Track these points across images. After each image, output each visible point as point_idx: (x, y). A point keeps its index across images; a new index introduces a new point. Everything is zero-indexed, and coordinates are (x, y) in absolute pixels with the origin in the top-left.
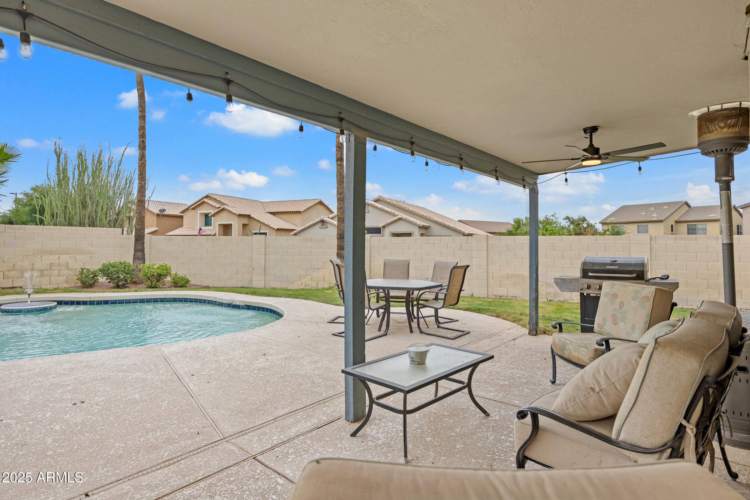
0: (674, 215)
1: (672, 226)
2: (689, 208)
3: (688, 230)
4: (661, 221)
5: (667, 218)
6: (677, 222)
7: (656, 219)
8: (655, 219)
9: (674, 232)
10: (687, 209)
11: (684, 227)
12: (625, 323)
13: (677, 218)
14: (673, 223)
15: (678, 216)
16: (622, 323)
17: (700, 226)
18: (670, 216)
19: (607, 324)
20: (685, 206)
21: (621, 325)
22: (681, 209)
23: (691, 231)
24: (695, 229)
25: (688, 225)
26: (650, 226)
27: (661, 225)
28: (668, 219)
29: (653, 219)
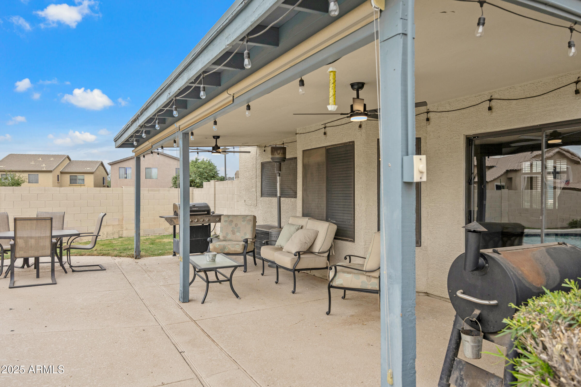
0: (60, 167)
1: (58, 176)
2: (69, 161)
3: (70, 180)
4: (50, 172)
5: (55, 168)
6: (62, 173)
7: (46, 170)
8: (44, 169)
9: (59, 182)
10: (69, 162)
11: (67, 178)
12: (240, 233)
13: (61, 170)
14: (59, 174)
15: (62, 168)
16: (238, 233)
17: (80, 176)
18: (57, 167)
19: (229, 235)
20: (67, 159)
21: (238, 234)
22: (64, 162)
23: (73, 181)
24: (76, 180)
25: (70, 176)
26: (41, 175)
27: (50, 175)
28: (55, 170)
29: (43, 169)
